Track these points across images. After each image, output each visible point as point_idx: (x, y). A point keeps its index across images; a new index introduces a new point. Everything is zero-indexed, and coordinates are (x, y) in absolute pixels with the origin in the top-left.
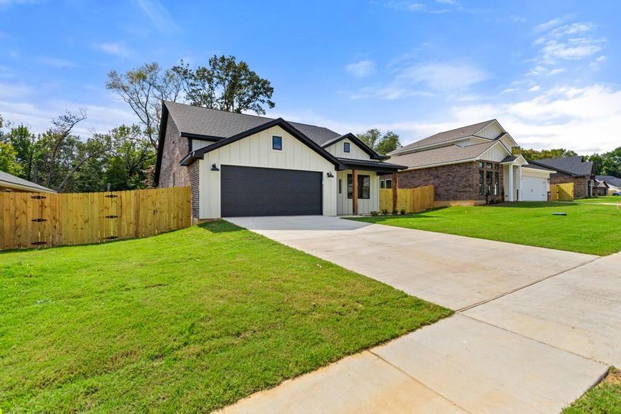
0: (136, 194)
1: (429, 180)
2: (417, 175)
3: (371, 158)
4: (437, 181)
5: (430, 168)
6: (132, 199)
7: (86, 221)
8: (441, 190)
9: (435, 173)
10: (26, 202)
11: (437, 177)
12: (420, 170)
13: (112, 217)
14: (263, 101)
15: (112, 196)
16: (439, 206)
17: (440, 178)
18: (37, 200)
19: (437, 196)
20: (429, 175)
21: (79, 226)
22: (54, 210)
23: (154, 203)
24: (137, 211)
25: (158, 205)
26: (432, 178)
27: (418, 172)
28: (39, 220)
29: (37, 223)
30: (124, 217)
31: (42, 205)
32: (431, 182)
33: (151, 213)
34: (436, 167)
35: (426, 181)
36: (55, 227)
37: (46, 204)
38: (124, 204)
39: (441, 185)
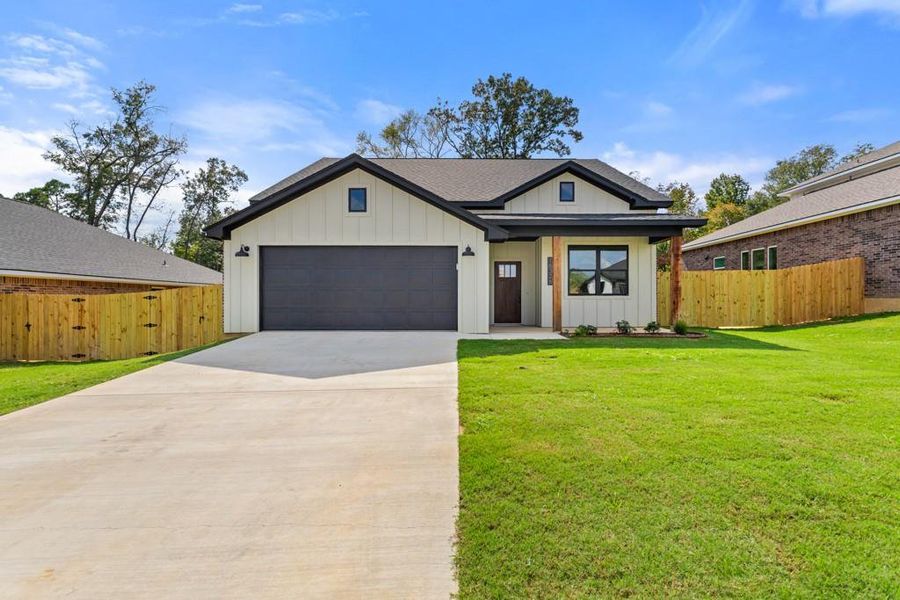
0: (178, 294)
1: (850, 246)
2: (821, 235)
3: (631, 208)
4: (871, 248)
5: (852, 216)
6: (174, 301)
7: (124, 330)
8: (882, 270)
9: (865, 226)
10: (67, 306)
11: (872, 236)
12: (827, 222)
13: (150, 325)
14: (562, 133)
15: (150, 298)
16: (877, 310)
17: (880, 237)
18: (76, 303)
19: (872, 285)
20: (849, 232)
21: (117, 336)
22: (92, 315)
23: (201, 306)
24: (180, 319)
25: (206, 310)
26: (858, 239)
27: (824, 228)
28: (79, 328)
29: (77, 330)
30: (164, 326)
31: (82, 310)
32: (855, 250)
33: (196, 319)
34: (869, 212)
35: (842, 248)
36: (94, 337)
37: (85, 308)
38: (164, 308)
39: (885, 255)
